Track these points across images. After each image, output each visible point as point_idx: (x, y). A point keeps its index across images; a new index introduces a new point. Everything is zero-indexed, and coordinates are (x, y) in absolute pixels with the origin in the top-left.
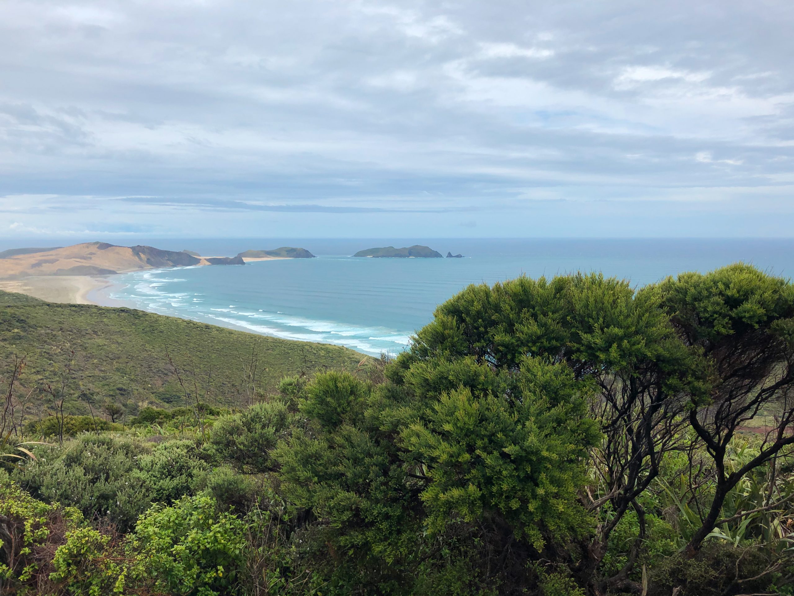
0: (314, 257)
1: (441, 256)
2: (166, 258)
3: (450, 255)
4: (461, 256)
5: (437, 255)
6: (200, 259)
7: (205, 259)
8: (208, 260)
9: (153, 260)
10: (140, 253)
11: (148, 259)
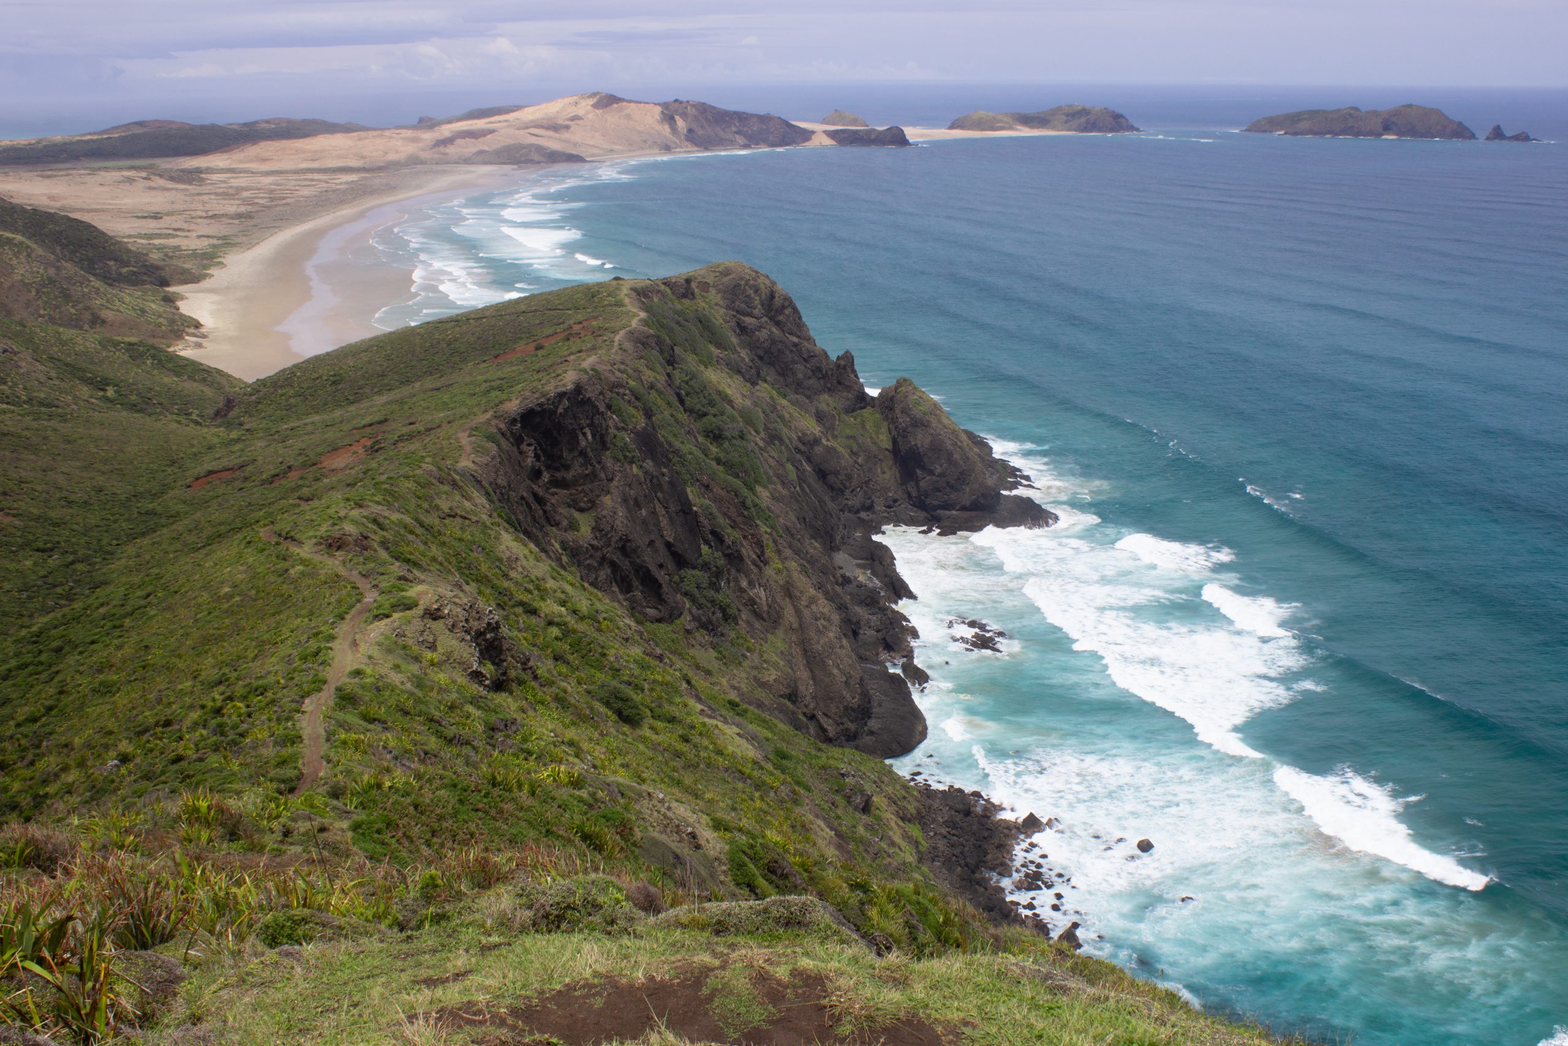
0: (1138, 130)
1: (1473, 136)
2: (734, 129)
3: (1497, 134)
4: (1527, 138)
5: (1461, 132)
6: (813, 132)
7: (825, 132)
8: (832, 135)
9: (700, 132)
10: (677, 118)
11: (690, 131)
